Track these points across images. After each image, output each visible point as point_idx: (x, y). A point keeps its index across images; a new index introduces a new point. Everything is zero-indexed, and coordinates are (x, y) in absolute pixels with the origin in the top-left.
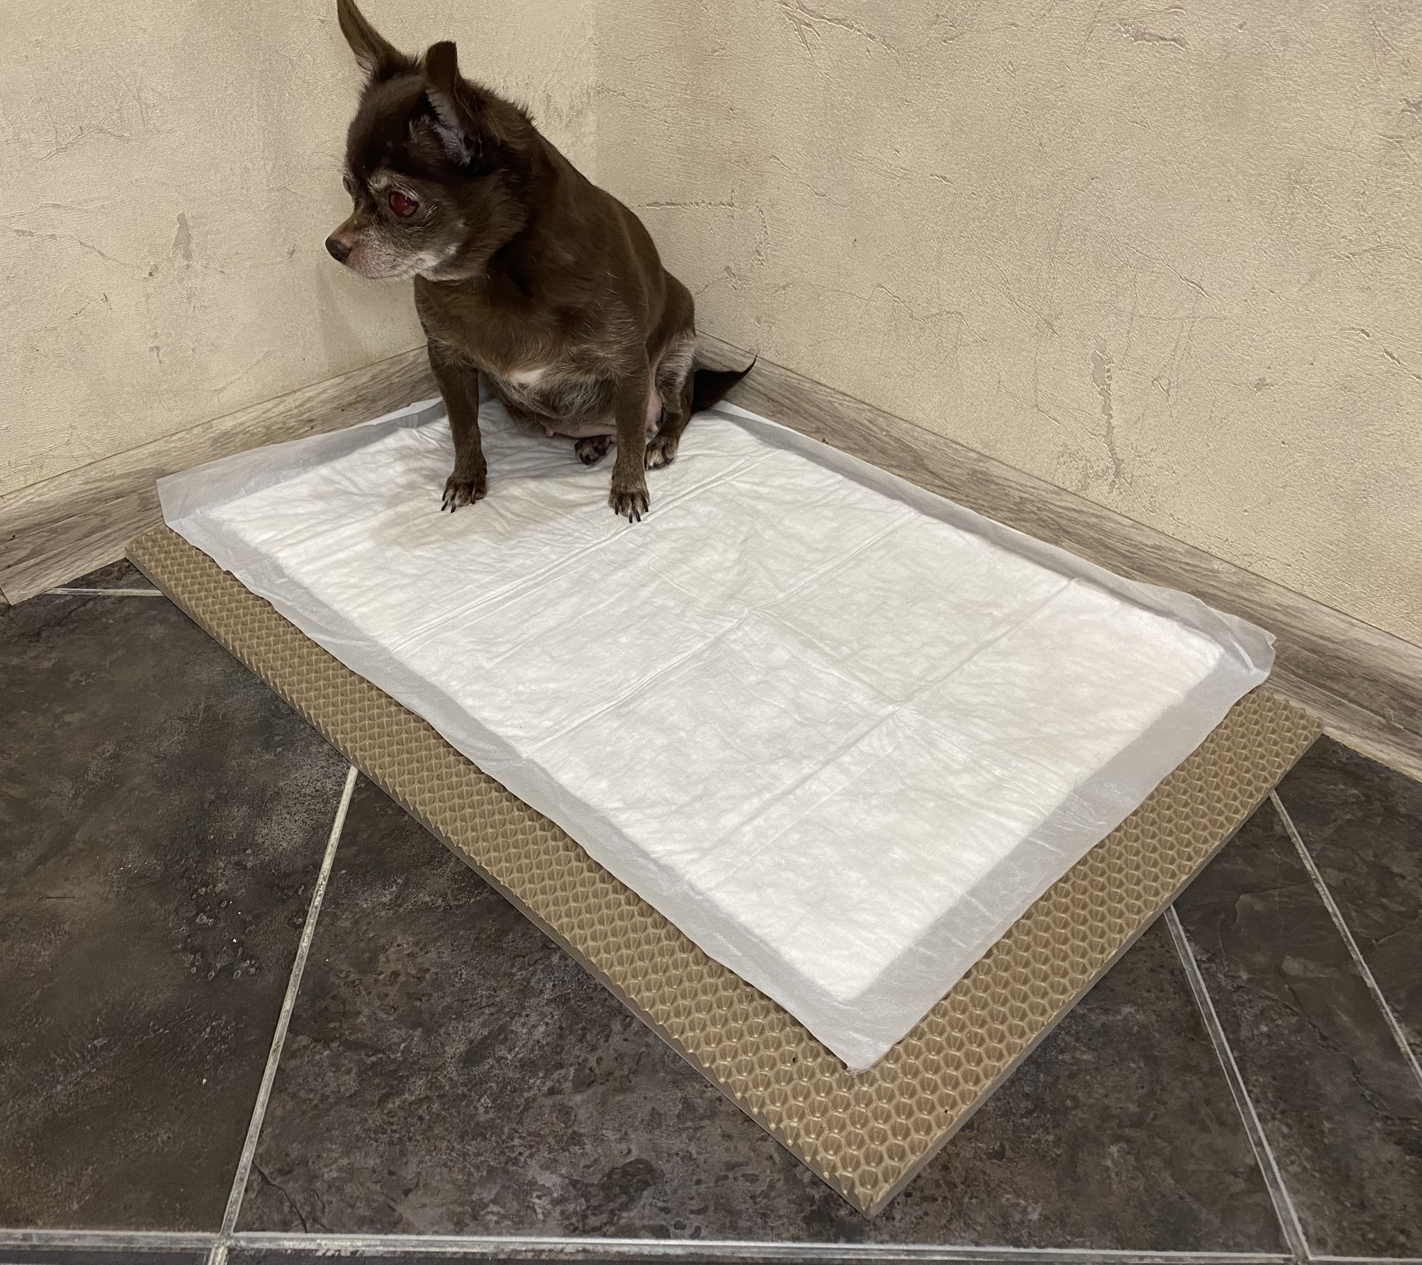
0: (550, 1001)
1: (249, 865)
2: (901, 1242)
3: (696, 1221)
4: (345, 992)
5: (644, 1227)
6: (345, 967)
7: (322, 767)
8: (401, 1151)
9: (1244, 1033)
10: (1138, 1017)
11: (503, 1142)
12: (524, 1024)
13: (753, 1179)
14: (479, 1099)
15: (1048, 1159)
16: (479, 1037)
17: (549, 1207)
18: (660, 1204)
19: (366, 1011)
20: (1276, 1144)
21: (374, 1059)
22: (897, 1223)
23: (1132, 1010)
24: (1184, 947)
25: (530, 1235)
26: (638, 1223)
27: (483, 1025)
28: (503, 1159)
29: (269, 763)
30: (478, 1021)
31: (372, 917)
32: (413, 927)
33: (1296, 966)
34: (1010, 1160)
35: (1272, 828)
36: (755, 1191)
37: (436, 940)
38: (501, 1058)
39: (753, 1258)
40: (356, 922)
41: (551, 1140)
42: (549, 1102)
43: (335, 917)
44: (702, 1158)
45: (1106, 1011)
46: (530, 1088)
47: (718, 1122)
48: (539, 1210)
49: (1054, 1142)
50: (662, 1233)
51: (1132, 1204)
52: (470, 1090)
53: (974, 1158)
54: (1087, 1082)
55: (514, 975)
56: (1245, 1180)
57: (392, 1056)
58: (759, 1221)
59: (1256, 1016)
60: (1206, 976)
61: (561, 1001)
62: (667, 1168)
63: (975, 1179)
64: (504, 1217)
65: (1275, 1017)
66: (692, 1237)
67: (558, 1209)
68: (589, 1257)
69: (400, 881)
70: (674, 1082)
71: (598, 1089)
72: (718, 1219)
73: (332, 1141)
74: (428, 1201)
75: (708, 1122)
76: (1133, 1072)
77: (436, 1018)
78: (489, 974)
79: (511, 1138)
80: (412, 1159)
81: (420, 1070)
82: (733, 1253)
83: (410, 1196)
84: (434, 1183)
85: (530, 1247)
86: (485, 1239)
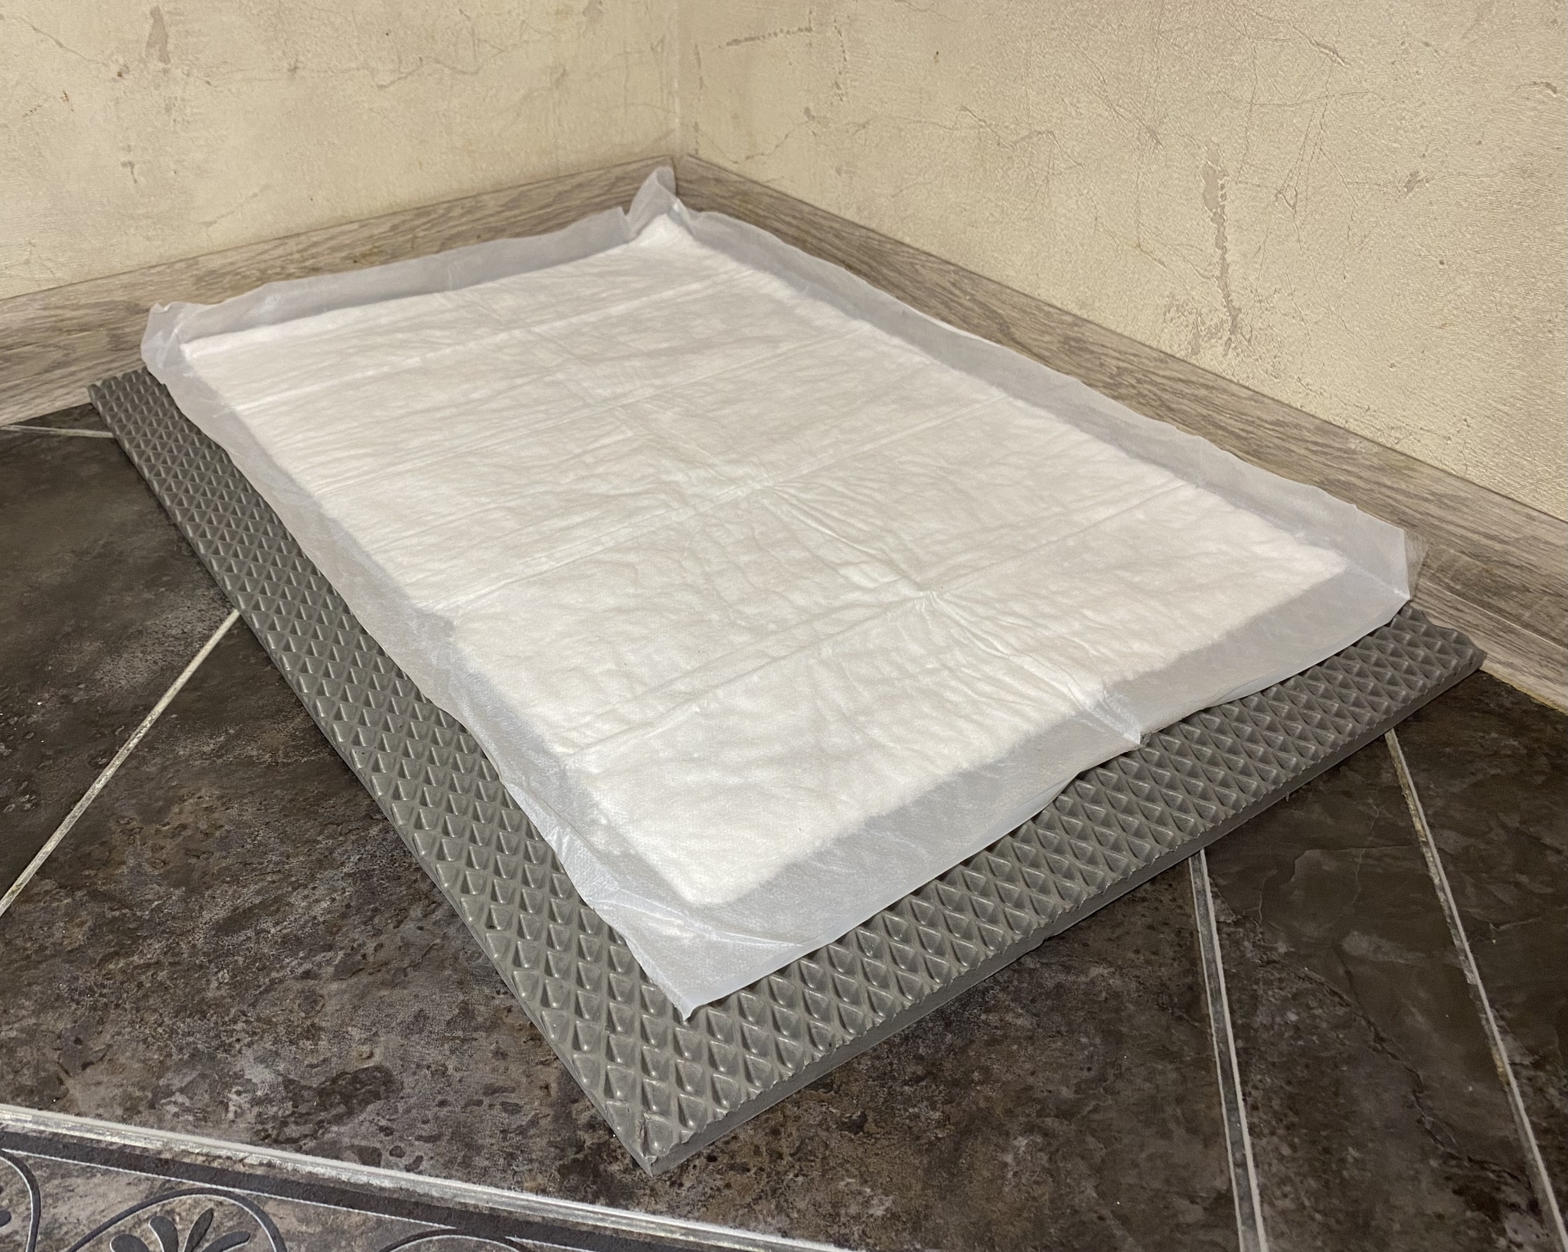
0: (348, 875)
1: (76, 700)
2: (680, 1216)
3: (422, 1149)
4: (117, 839)
5: (353, 1146)
6: (131, 813)
8: (101, 1019)
10: (1111, 981)
11: (224, 1023)
12: (306, 897)
13: (513, 1109)
14: (217, 973)
15: (923, 1141)
16: (248, 905)
17: (247, 1106)
18: (383, 1123)
19: (131, 862)
20: (1266, 1167)
21: (117, 913)
22: (683, 1192)
23: (1105, 972)
24: (1205, 901)
25: (209, 1135)
26: (346, 1141)
27: (258, 893)
28: (215, 1043)
30: (254, 888)
31: (183, 765)
32: (225, 780)
34: (869, 1135)
35: (1378, 775)
36: (509, 1125)
37: (243, 796)
38: (263, 930)
39: (476, 1207)
40: (164, 769)
41: (281, 1029)
42: (298, 986)
43: (144, 761)
44: (458, 1075)
45: (1067, 969)
46: (282, 967)
47: (494, 1037)
48: (232, 1108)
49: (938, 1122)
50: (370, 1157)
52: (210, 962)
53: (820, 1125)
54: (1011, 1052)
55: (319, 842)
56: (1205, 1209)
57: (139, 914)
58: (501, 1161)
59: (1284, 999)
60: (1226, 942)
61: (361, 876)
62: (408, 1080)
63: (812, 1153)
64: (188, 1110)
66: (408, 1169)
67: (256, 1110)
68: (272, 1173)
69: (232, 731)
70: (460, 983)
71: (364, 979)
72: (450, 1152)
73: (27, 997)
74: (105, 1079)
75: (484, 1034)
76: (1084, 1047)
77: (207, 879)
78: (289, 838)
79: (235, 1021)
80: (110, 1029)
81: (164, 932)
82: (455, 1196)
83: (88, 1070)
84: (122, 1060)
85: (205, 1150)
86: (154, 1132)
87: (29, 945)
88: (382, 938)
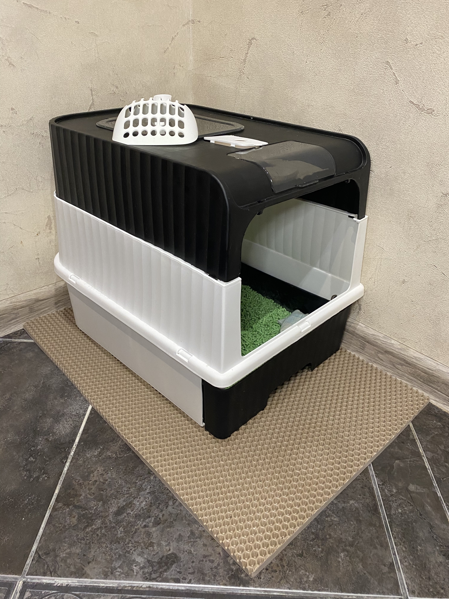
0: (148, 493)
1: (50, 440)
2: (262, 587)
3: (190, 577)
4: (77, 487)
5: (171, 579)
6: (79, 478)
7: (80, 405)
8: (89, 547)
9: (393, 512)
10: (355, 505)
11: (126, 545)
12: (138, 501)
13: (212, 561)
14: (119, 528)
15: (318, 557)
16: (122, 505)
17: (139, 570)
18: (178, 570)
19: (84, 495)
20: (400, 554)
21: (84, 512)
22: (262, 580)
23: (353, 502)
24: (374, 479)
25: (131, 580)
26: (169, 577)
27: (124, 501)
28: (124, 551)
29: (62, 403)
30: (122, 499)
31: (90, 460)
32: (104, 464)
33: (413, 488)
34: (305, 557)
35: (409, 436)
36: (212, 566)
37: (111, 469)
38: (129, 513)
39: (209, 592)
40: (84, 462)
41: (142, 544)
42: (143, 530)
43: (77, 459)
44: (195, 553)
45: (344, 502)
46: (137, 525)
47: (202, 540)
48: (135, 571)
49: (321, 551)
50: (177, 581)
51: (346, 575)
52: (116, 525)
53: (292, 556)
54: (335, 529)
55: (136, 483)
56: (388, 568)
57: (91, 511)
58: (213, 578)
59: (397, 506)
60: (381, 490)
61: (151, 493)
62: (182, 556)
63: (292, 564)
64: (122, 573)
65: (404, 506)
66: (189, 583)
67: (142, 571)
68: (151, 589)
69: (101, 447)
70: (189, 524)
71: (161, 526)
72: (198, 576)
73: (66, 543)
74: (96, 566)
75: (199, 539)
76: (352, 525)
77: (108, 498)
78: (128, 482)
79: (128, 543)
80: (93, 551)
81: (100, 517)
82: (202, 589)
83: (90, 564)
84: (99, 559)
85: (130, 585)
86: (114, 581)
87: (60, 525)
88: (164, 512)
